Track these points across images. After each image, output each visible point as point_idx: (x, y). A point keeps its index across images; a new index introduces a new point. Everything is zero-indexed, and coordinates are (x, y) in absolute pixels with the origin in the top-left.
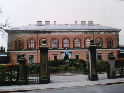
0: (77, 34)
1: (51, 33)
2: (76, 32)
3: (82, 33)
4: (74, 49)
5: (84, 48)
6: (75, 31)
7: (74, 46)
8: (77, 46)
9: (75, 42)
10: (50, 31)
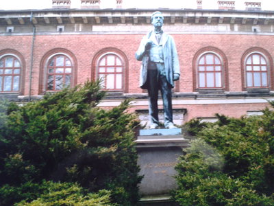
0: (209, 29)
1: (95, 28)
2: (203, 21)
3: (228, 26)
4: (196, 97)
5: (239, 91)
6: (199, 15)
7: (194, 83)
8: (210, 85)
9: (202, 69)
10: (91, 15)
